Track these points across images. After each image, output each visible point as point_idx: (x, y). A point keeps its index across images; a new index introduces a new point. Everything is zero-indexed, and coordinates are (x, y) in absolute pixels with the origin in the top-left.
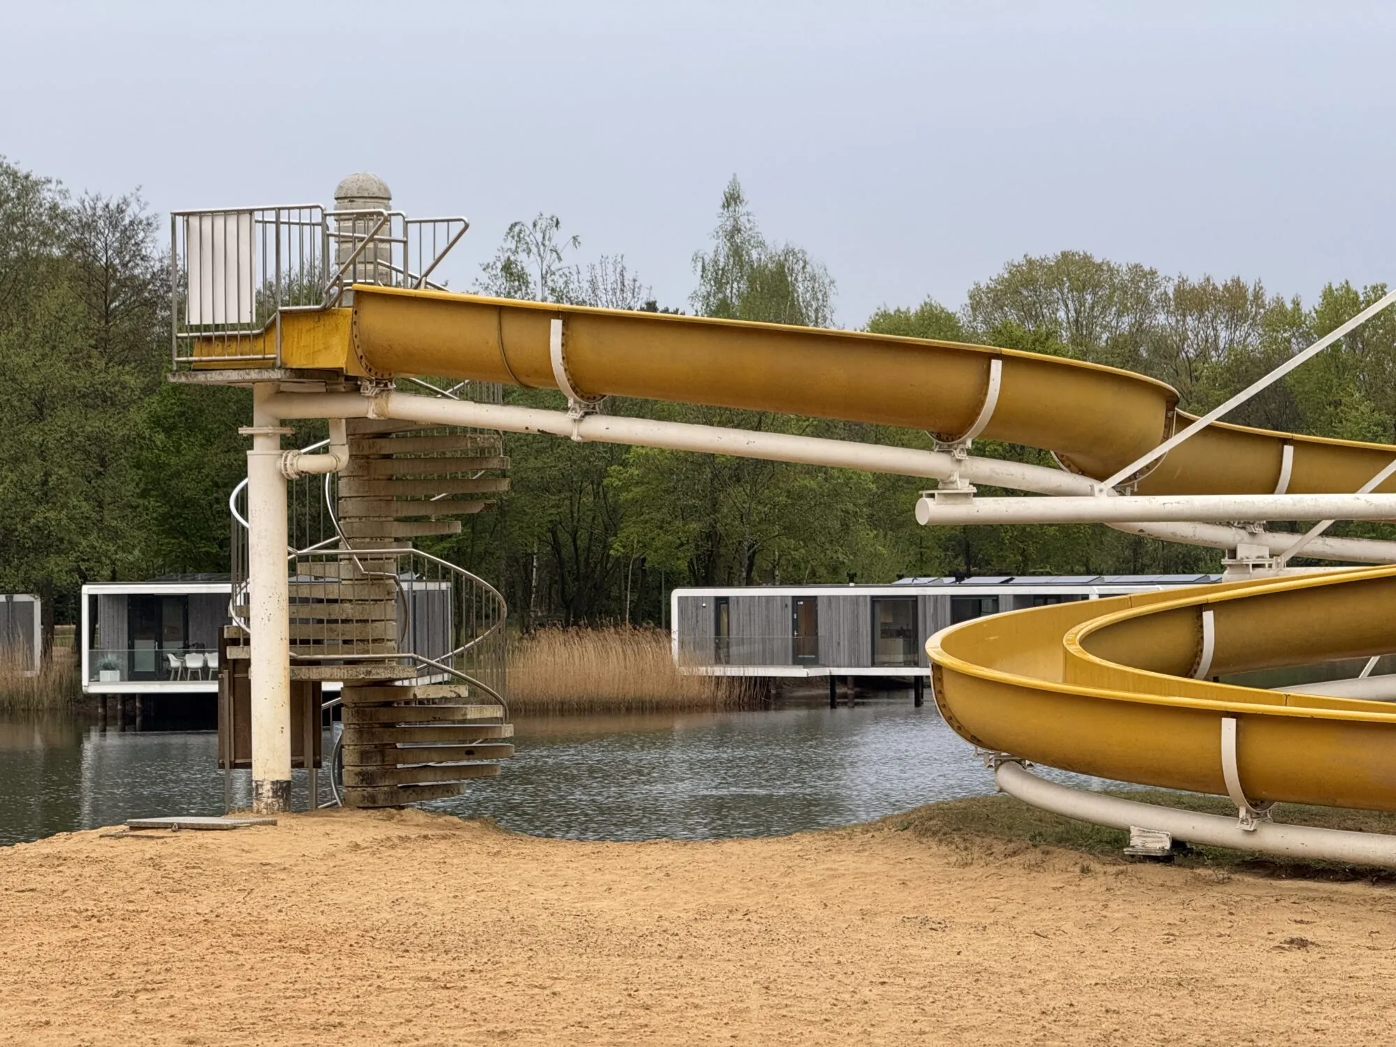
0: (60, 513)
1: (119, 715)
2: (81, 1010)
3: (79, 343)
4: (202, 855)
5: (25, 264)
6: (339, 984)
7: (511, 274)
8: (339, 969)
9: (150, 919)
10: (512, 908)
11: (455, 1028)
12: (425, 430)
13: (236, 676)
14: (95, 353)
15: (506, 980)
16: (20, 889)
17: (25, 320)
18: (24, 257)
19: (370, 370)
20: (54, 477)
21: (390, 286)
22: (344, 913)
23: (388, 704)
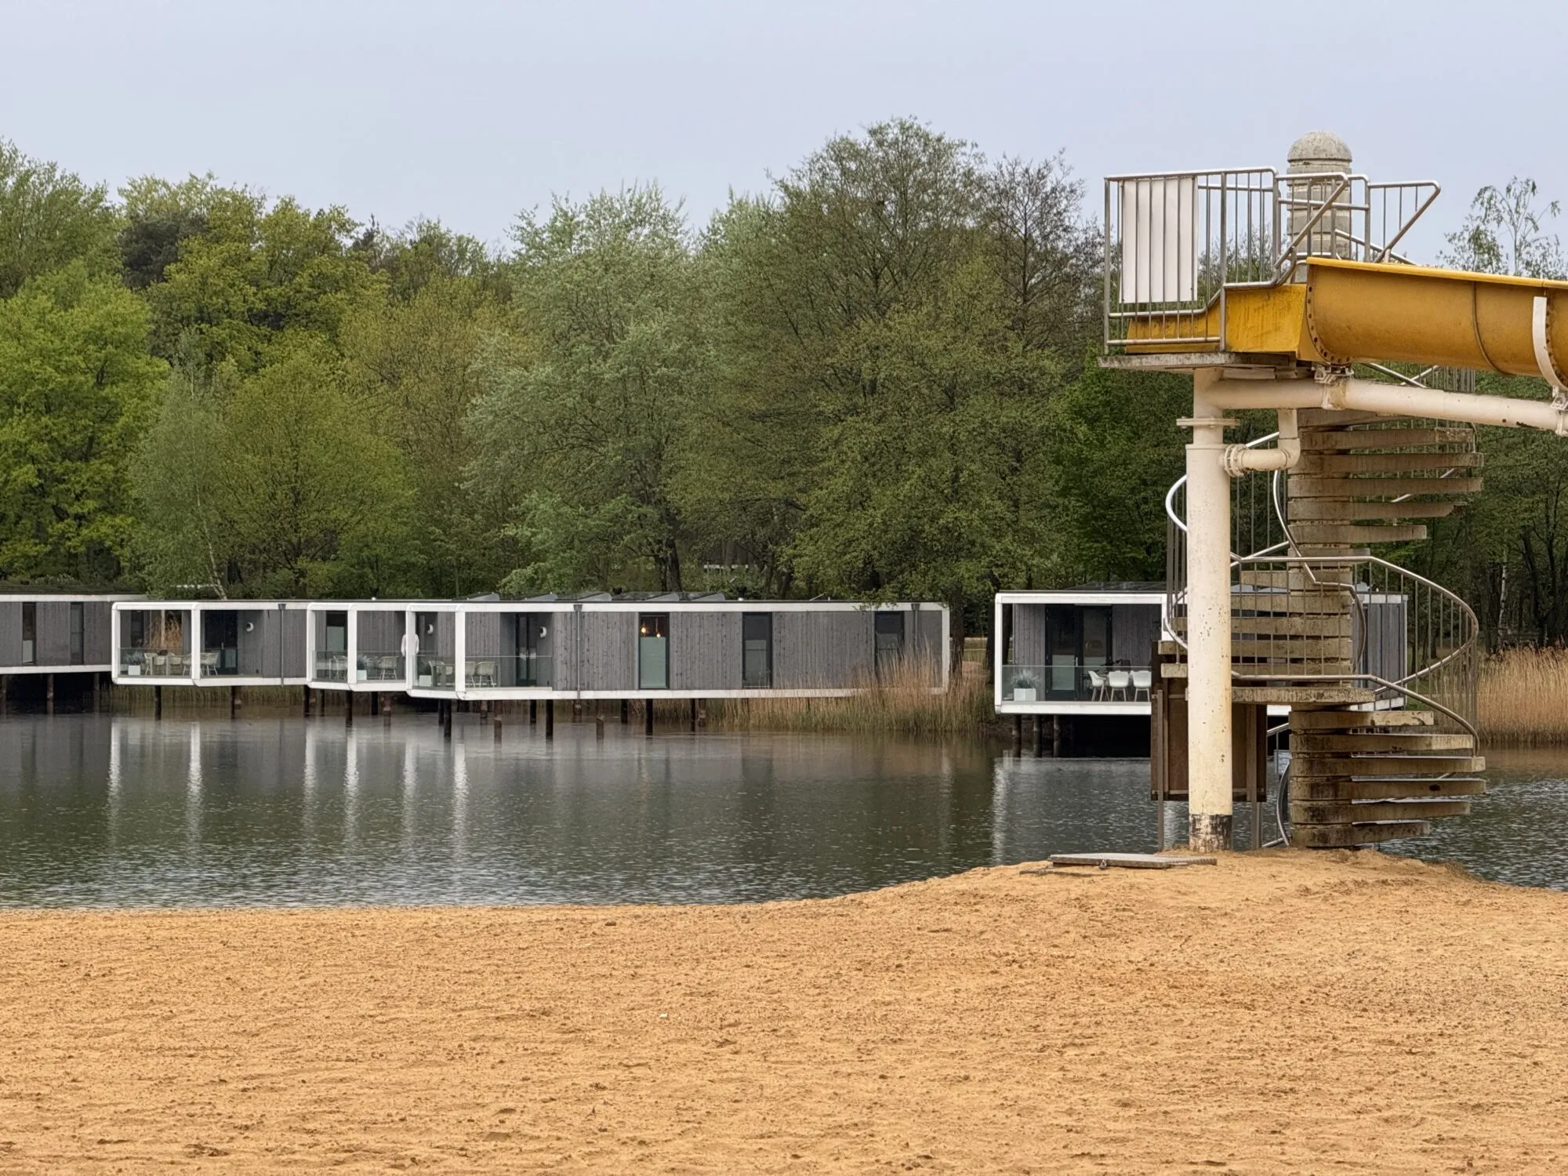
0: (971, 512)
1: (1035, 737)
2: (1003, 1065)
3: (994, 324)
4: (1134, 897)
5: (936, 235)
6: (1289, 1045)
7: (1481, 246)
8: (1289, 1028)
9: (1077, 965)
10: (1485, 965)
11: (1422, 1098)
12: (1386, 422)
13: (1172, 696)
14: (1011, 334)
15: (1480, 1046)
16: (934, 928)
17: (936, 298)
18: (935, 226)
19: (1325, 354)
20: (966, 473)
21: (1350, 259)
22: (1294, 965)
23: (1342, 732)
